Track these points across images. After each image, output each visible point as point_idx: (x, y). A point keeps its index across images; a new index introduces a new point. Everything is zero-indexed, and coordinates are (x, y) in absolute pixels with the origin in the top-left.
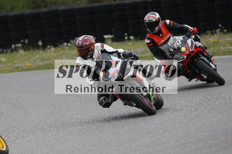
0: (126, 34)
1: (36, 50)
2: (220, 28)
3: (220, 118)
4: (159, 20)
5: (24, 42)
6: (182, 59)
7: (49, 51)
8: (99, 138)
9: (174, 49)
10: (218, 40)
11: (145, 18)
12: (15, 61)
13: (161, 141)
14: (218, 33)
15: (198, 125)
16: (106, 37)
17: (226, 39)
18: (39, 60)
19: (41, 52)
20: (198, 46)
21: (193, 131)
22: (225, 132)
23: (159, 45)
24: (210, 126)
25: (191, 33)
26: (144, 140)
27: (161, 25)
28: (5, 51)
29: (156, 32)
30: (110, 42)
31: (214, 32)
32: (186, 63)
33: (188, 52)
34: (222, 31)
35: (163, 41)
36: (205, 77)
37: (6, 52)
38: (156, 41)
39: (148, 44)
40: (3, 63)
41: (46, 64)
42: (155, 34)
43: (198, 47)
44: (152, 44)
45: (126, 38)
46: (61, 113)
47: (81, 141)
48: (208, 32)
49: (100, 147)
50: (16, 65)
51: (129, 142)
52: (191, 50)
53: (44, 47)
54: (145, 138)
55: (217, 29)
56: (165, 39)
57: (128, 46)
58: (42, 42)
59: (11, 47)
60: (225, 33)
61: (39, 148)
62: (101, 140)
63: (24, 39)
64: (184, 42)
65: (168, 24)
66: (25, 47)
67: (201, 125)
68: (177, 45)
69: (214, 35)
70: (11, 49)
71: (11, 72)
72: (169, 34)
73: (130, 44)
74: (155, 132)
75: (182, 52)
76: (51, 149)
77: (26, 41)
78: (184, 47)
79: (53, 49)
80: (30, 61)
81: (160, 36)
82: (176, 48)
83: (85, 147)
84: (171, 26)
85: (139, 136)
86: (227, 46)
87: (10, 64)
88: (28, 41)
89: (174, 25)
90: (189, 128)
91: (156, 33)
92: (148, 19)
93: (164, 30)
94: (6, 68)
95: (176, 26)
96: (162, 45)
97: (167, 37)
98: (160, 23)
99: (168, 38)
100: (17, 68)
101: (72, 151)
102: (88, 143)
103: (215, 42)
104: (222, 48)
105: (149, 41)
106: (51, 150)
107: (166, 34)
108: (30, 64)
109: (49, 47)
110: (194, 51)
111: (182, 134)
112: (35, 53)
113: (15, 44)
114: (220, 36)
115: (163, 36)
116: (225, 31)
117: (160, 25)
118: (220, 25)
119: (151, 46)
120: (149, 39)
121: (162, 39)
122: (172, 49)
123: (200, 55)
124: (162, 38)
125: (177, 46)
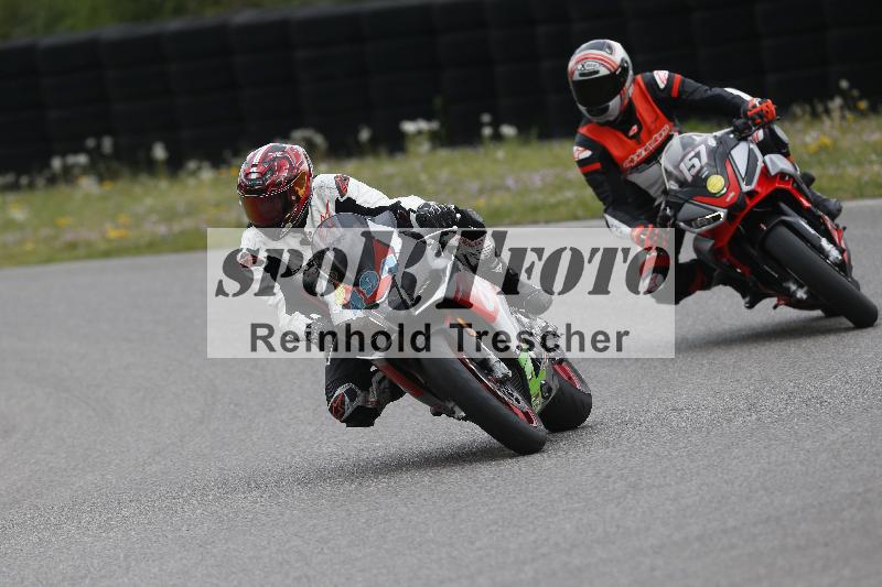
0: (486, 118)
1: (144, 178)
2: (842, 93)
3: (843, 436)
4: (625, 70)
5: (99, 146)
6: (709, 222)
7: (191, 182)
8: (381, 512)
9: (682, 183)
10: (835, 141)
11: (571, 64)
12: (64, 221)
13: (618, 527)
14: (836, 114)
15: (759, 466)
16: (409, 127)
17: (865, 137)
18: (154, 217)
19: (164, 184)
20: (773, 173)
21: (740, 486)
22: (860, 490)
23: (627, 170)
24: (804, 468)
25: (753, 120)
26: (553, 522)
27: (631, 91)
28: (24, 180)
29: (612, 119)
30: (425, 147)
31: (820, 108)
32: (727, 238)
33: (732, 194)
34: (850, 105)
35: (644, 154)
36: (801, 294)
37: (31, 186)
38: (616, 151)
39: (582, 163)
40: (20, 226)
41: (183, 233)
42: (609, 124)
43: (776, 175)
44: (598, 166)
45: (487, 131)
46: (240, 417)
47: (314, 526)
48: (797, 110)
49: (386, 546)
50: (69, 237)
51: (497, 531)
52: (746, 188)
53: (175, 165)
54: (556, 514)
55: (831, 98)
56: (651, 145)
57: (496, 161)
58: (168, 148)
59: (48, 165)
60: (862, 114)
61: (152, 554)
62: (389, 520)
63: (99, 136)
64: (721, 157)
65: (662, 86)
66: (102, 166)
67: (769, 463)
68: (693, 166)
69: (822, 122)
70: (47, 174)
71: (49, 260)
72: (667, 127)
73: (501, 154)
74: (595, 491)
75: (713, 195)
76: (200, 557)
77: (107, 144)
78: (719, 177)
79: (207, 174)
80: (123, 219)
81: (631, 133)
82: (690, 179)
83: (328, 548)
84: (674, 94)
85: (532, 505)
86: (871, 162)
87: (45, 232)
88: (115, 146)
89: (684, 91)
90: (726, 477)
91: (615, 121)
92: (580, 67)
93: (644, 110)
94: (29, 246)
95: (692, 93)
96: (637, 168)
97: (659, 137)
98: (627, 84)
99: (660, 139)
100: (73, 246)
101: (281, 564)
102: (339, 532)
103: (822, 149)
104: (852, 171)
105: (588, 153)
106: (202, 560)
107: (653, 127)
108: (123, 232)
109: (192, 165)
110: (759, 190)
111: (697, 498)
112: (138, 190)
113: (63, 154)
114: (844, 123)
115: (642, 135)
116: (863, 105)
117: (630, 89)
118: (844, 84)
119: (596, 172)
120: (586, 144)
121: (641, 144)
122: (672, 182)
123: (783, 206)
124: (638, 140)
125: (694, 171)
